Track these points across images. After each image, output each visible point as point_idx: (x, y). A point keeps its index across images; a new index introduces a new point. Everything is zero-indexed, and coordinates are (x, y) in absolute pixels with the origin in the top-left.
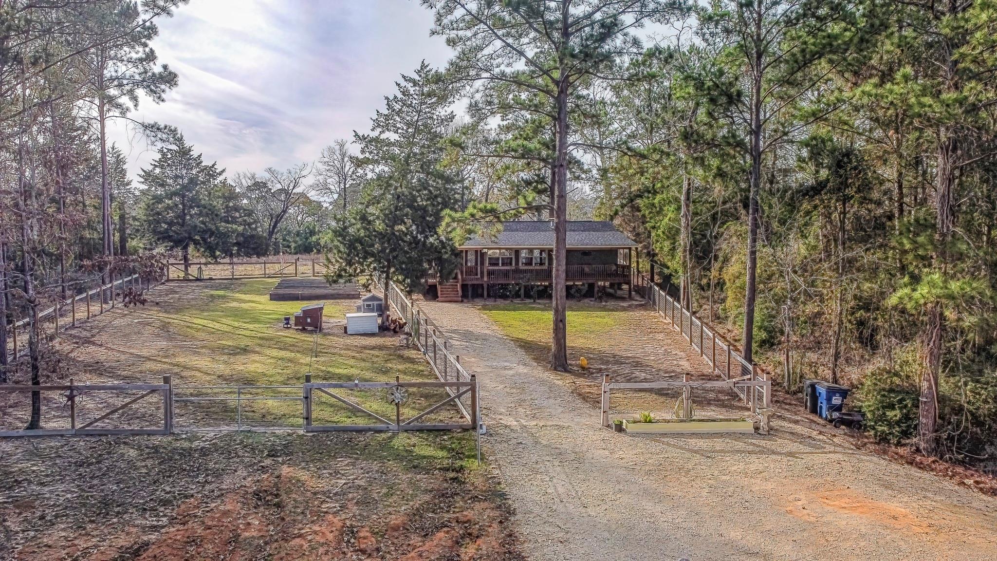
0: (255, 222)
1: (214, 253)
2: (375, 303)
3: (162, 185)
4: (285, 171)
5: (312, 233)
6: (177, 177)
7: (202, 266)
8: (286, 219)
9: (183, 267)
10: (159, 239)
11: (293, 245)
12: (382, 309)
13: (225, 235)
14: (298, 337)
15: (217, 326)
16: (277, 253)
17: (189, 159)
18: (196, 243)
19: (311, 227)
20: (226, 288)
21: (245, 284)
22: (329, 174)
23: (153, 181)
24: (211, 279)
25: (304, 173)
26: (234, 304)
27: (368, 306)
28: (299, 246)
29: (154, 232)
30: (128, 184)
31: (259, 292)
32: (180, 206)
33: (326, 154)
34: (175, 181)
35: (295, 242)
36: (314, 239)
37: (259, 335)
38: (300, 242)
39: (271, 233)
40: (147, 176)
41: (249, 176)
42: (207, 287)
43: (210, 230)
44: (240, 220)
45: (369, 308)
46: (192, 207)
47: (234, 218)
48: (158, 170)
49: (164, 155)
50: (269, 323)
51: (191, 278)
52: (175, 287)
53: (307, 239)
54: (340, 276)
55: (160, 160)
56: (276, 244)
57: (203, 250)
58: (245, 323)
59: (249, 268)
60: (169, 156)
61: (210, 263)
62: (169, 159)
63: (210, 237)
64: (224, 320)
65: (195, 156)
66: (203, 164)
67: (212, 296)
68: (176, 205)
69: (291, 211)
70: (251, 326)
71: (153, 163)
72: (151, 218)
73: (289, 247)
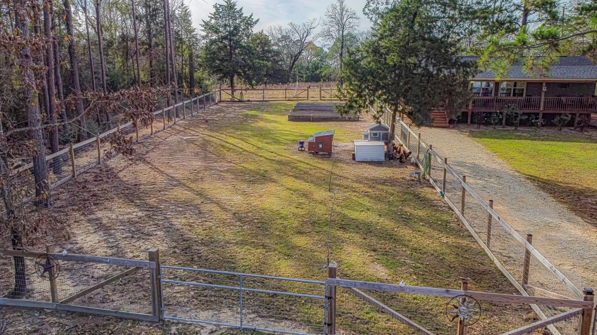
0: (281, 60)
1: (251, 82)
2: (382, 132)
3: (216, 32)
4: (301, 25)
5: (317, 68)
6: (226, 25)
7: (244, 92)
8: (301, 59)
9: (230, 92)
10: (214, 72)
11: (305, 76)
12: (388, 138)
13: (260, 68)
14: (311, 162)
15: (244, 146)
16: (295, 81)
17: (234, 12)
18: (239, 74)
19: (316, 64)
20: (258, 109)
21: (271, 105)
22: (332, 24)
23: (210, 29)
24: (249, 101)
25: (313, 26)
26: (261, 124)
27: (375, 134)
28: (308, 76)
29: (211, 67)
30: (193, 31)
31: (281, 113)
32: (229, 47)
33: (330, 9)
34: (225, 29)
35: (306, 74)
36: (318, 72)
37: (278, 158)
38: (309, 74)
39: (291, 68)
40: (207, 26)
41: (278, 28)
42: (245, 107)
43: (248, 65)
44: (271, 59)
45: (375, 137)
46: (236, 48)
47: (268, 57)
48: (213, 21)
49: (217, 9)
50: (286, 144)
51: (236, 100)
52: (223, 106)
53: (313, 72)
54: (351, 107)
55: (215, 13)
56: (294, 75)
57: (244, 79)
58: (267, 143)
59: (276, 92)
60: (221, 10)
61: (249, 89)
62: (221, 12)
63: (249, 70)
64: (251, 140)
65: (238, 9)
66: (244, 16)
67: (247, 116)
68: (226, 47)
69: (304, 53)
70: (272, 147)
71: (210, 15)
72: (208, 56)
73: (302, 77)
